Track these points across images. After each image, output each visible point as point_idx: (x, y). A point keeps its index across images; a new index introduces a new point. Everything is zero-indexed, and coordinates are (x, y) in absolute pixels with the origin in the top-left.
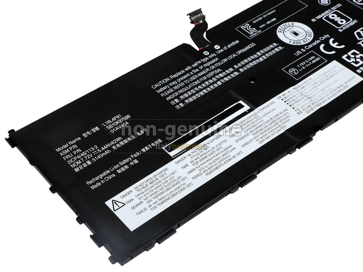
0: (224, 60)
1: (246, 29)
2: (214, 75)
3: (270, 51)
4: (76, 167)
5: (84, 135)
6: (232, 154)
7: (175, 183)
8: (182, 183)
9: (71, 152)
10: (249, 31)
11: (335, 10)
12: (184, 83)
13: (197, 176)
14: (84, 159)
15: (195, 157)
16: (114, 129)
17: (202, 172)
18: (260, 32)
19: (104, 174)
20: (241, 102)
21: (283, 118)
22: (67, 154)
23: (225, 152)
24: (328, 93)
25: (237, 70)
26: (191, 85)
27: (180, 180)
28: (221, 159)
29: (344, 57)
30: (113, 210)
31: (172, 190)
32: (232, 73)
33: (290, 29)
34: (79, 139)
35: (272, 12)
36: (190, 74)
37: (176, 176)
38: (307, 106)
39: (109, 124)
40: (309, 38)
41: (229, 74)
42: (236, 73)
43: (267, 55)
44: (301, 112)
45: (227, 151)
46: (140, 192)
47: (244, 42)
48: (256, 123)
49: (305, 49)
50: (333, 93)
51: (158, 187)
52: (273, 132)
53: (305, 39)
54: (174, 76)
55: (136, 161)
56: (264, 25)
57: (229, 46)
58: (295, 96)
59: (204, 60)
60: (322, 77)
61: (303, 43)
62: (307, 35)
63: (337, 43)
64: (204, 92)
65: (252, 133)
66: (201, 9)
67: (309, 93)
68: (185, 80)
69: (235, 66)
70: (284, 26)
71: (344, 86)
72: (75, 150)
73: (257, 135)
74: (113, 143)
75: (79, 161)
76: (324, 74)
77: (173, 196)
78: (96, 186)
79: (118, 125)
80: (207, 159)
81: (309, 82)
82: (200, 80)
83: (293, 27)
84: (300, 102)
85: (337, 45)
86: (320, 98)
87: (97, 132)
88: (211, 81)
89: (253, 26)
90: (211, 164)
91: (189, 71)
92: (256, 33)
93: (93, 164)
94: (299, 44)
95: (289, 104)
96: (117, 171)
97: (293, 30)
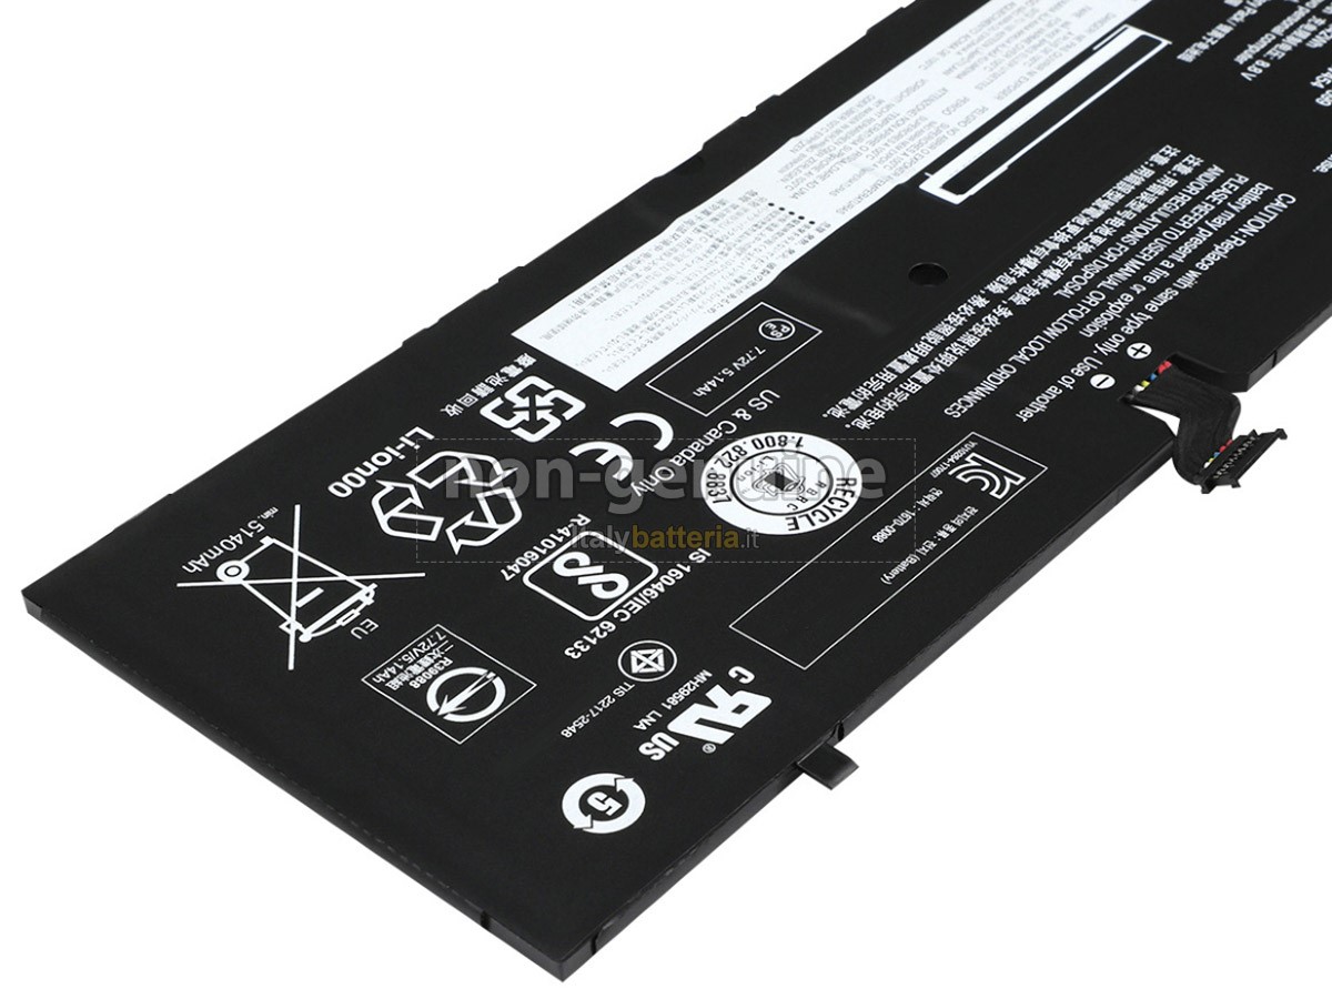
0: (1060, 331)
2: (1077, 267)
3: (879, 395)
10: (985, 466)
11: (597, 623)
12: (1181, 229)
15: (1060, 35)
18: (934, 468)
20: (956, 199)
21: (806, 171)
24: (650, 273)
25: (995, 300)
26: (1154, 223)
29: (578, 406)
32: (1013, 289)
33: (804, 500)
35: (895, 572)
36: (1172, 261)
38: (721, 221)
40: (719, 469)
41: (1022, 282)
42: (995, 288)
43: (889, 377)
44: (745, 199)
45: (968, 65)
47: (995, 419)
48: (893, 146)
49: (734, 420)
50: (629, 274)
52: (834, 129)
53: (735, 465)
56: (924, 503)
57: (1053, 392)
58: (769, 242)
59: (1138, 320)
60: (668, 322)
61: (746, 443)
62: (727, 481)
63: (602, 460)
64: (1096, 207)
67: (718, 267)
68: (1183, 240)
69: (1007, 313)
70: (831, 510)
76: (662, 334)
80: (1024, 37)
81: (717, 300)
82: (1127, 245)
83: (791, 510)
85: (602, 452)
86: (675, 255)
88: (1084, 248)
89: (973, 493)
90: (1009, 29)
91: (1180, 270)
92: (951, 460)
94: (762, 437)
95: (786, 212)
97: (792, 495)
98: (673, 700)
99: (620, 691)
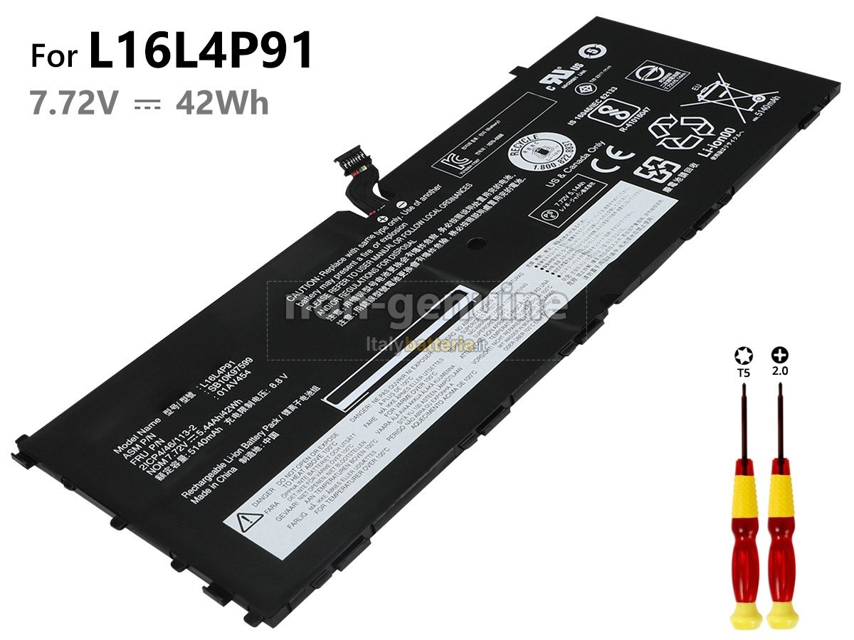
0: (417, 224)
1: (451, 162)
2: (403, 254)
3: (501, 189)
4: (158, 472)
5: (165, 412)
6: (455, 381)
7: (355, 455)
8: (368, 451)
9: (145, 448)
10: (457, 165)
11: (607, 98)
12: (348, 278)
13: (395, 434)
14: (172, 454)
15: (388, 402)
16: (223, 389)
17: (403, 424)
18: (478, 163)
19: (216, 471)
20: (460, 288)
22: (137, 453)
23: (442, 380)
24: (618, 237)
25: (446, 235)
26: (361, 280)
27: (363, 448)
28: (437, 394)
29: (637, 172)
30: (240, 532)
31: (350, 468)
32: (436, 241)
33: (532, 146)
34: (158, 421)
35: (495, 124)
36: (357, 261)
37: (355, 443)
38: (585, 266)
39: (213, 382)
40: (569, 154)
41: (431, 246)
42: (444, 241)
43: (497, 198)
44: (574, 280)
45: (446, 376)
46: (289, 487)
47: (451, 184)
49: (565, 173)
50: (628, 236)
51: (322, 471)
52: (527, 326)
53: (562, 156)
54: (328, 271)
55: (274, 435)
56: (483, 149)
57: (424, 198)
58: (558, 255)
59: (380, 232)
60: (603, 214)
61: (559, 165)
62: (565, 150)
63: (620, 152)
64: (387, 287)
65: (490, 336)
66: (359, 146)
67: (584, 245)
68: (348, 273)
69: (441, 229)
70: (520, 143)
71: (645, 220)
72: (152, 442)
73: (498, 337)
74: (226, 413)
75: (163, 459)
76: (605, 207)
77: (354, 478)
78: (202, 497)
79: (231, 380)
80: (410, 400)
81: (581, 226)
82: (377, 268)
83: (537, 142)
84: (570, 263)
85: (621, 155)
86: (606, 248)
87: (192, 400)
88: (398, 265)
89: (462, 155)
90: (418, 406)
91: (354, 257)
92: (471, 166)
93: (192, 459)
94: (552, 168)
95: (551, 272)
96: (240, 460)
97: (537, 146)
98: (574, 79)
99: (594, 80)
